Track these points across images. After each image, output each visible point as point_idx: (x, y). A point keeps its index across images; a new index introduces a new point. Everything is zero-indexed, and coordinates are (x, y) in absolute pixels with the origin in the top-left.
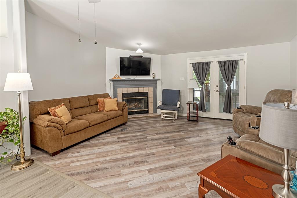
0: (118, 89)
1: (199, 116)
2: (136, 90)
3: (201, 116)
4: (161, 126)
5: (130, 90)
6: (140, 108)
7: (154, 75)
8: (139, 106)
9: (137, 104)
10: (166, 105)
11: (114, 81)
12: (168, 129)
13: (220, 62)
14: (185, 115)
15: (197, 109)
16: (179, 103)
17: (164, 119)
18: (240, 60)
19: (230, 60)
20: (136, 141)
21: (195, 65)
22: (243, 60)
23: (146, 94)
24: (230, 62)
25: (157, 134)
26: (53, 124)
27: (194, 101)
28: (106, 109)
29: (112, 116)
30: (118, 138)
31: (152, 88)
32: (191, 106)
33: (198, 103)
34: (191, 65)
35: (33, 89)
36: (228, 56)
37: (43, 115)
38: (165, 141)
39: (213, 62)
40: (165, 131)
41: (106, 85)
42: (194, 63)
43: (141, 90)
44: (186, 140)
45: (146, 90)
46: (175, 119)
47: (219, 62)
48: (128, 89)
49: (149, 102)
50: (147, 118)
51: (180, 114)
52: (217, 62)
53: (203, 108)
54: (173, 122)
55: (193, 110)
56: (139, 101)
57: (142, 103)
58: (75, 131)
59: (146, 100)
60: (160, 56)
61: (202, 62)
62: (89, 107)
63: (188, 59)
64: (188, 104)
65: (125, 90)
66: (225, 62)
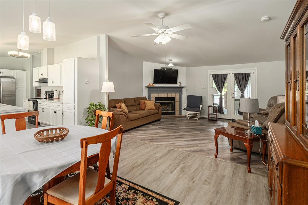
0: (152, 94)
1: (218, 117)
2: (165, 95)
3: (220, 118)
4: (187, 123)
5: (161, 95)
6: (168, 110)
7: (180, 83)
8: (168, 108)
9: (165, 106)
10: (191, 107)
11: (149, 88)
12: (194, 124)
13: (236, 75)
14: (206, 116)
15: (216, 112)
16: (201, 106)
17: (189, 119)
18: (252, 73)
19: (243, 73)
20: (172, 129)
21: (215, 76)
22: (254, 73)
23: (174, 99)
24: (243, 75)
25: (186, 126)
26: (124, 113)
27: (213, 105)
28: (147, 108)
29: (153, 113)
30: (159, 127)
31: (179, 94)
32: (211, 109)
33: (217, 106)
34: (211, 76)
35: (114, 92)
36: (242, 69)
37: (112, 108)
38: (193, 130)
39: (229, 74)
40: (191, 125)
41: (142, 90)
42: (214, 75)
43: (170, 95)
44: (208, 130)
45: (173, 95)
46: (198, 119)
47: (234, 74)
48: (159, 94)
49: (176, 105)
50: (175, 117)
51: (202, 116)
52: (233, 74)
53: (221, 110)
54: (196, 121)
55: (213, 112)
56: (167, 104)
57: (170, 106)
58: (134, 119)
59: (174, 103)
60: (185, 68)
61: (220, 74)
62: (135, 106)
63: (209, 71)
64: (209, 107)
65: (157, 95)
66: (239, 74)
